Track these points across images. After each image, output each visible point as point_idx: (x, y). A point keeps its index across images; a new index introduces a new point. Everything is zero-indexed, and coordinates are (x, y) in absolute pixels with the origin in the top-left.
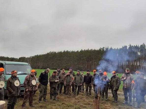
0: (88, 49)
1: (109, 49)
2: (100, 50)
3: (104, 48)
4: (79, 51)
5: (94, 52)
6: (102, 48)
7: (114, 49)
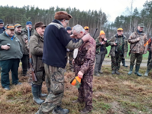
0: (7, 5)
1: (35, 9)
2: (24, 8)
3: (28, 6)
5: (16, 11)
6: (26, 6)
7: (40, 9)
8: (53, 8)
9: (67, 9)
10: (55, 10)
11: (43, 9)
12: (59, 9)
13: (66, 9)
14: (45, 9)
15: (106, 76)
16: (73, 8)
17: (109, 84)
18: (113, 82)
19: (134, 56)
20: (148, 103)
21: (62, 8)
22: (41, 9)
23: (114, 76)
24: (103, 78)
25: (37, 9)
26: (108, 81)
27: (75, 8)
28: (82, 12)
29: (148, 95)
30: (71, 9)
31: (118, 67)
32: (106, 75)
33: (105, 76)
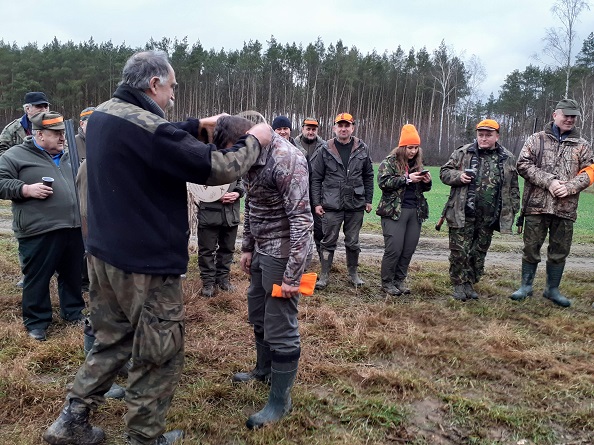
0: (91, 41)
1: (189, 50)
3: (165, 42)
4: (40, 48)
6: (158, 40)
7: (208, 51)
8: (257, 47)
9: (311, 48)
10: (263, 52)
11: (218, 51)
12: (280, 47)
13: (305, 49)
14: (227, 51)
15: (422, 304)
16: (334, 45)
17: (424, 332)
18: (443, 328)
19: (536, 229)
20: (565, 411)
21: (291, 45)
22: (211, 52)
23: (452, 305)
24: (409, 313)
25: (198, 50)
26: (423, 321)
27: (340, 44)
28: (369, 58)
29: (575, 382)
30: (326, 47)
31: (475, 269)
32: (422, 300)
33: (417, 304)
